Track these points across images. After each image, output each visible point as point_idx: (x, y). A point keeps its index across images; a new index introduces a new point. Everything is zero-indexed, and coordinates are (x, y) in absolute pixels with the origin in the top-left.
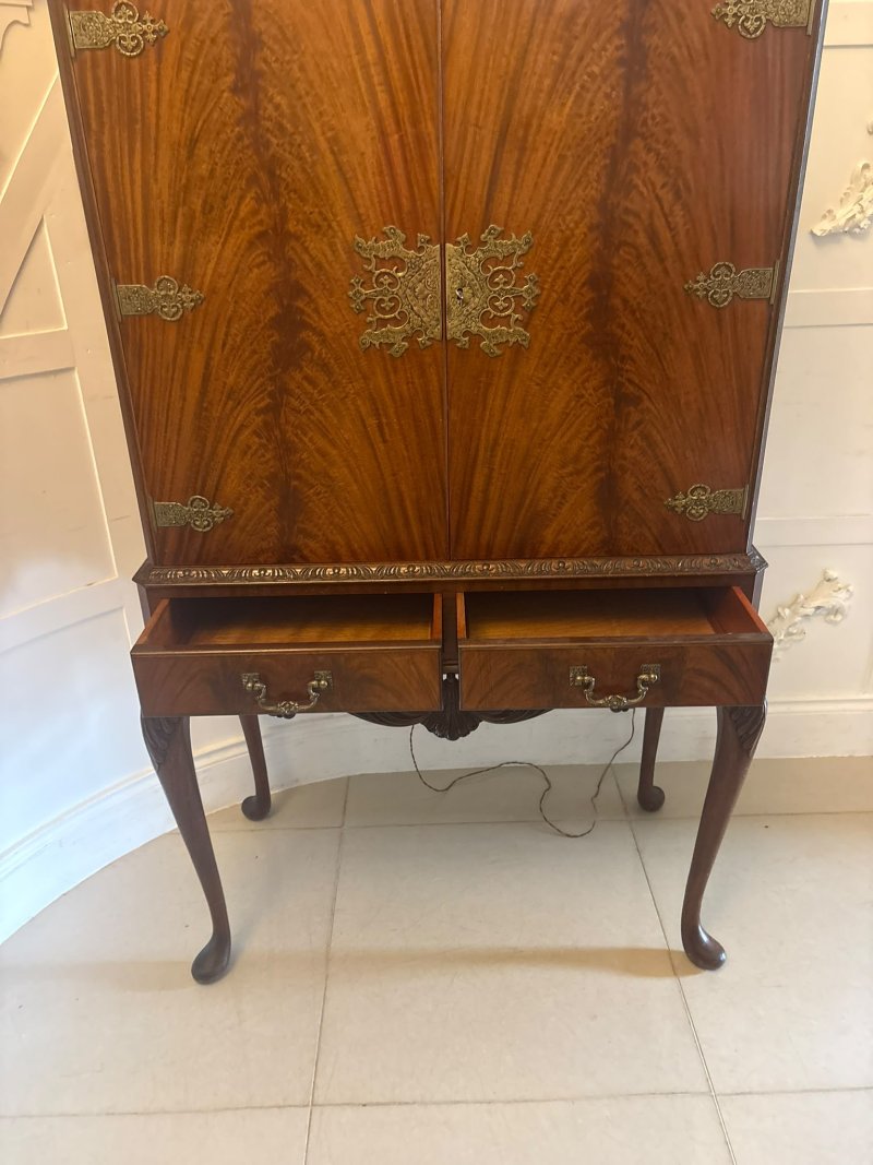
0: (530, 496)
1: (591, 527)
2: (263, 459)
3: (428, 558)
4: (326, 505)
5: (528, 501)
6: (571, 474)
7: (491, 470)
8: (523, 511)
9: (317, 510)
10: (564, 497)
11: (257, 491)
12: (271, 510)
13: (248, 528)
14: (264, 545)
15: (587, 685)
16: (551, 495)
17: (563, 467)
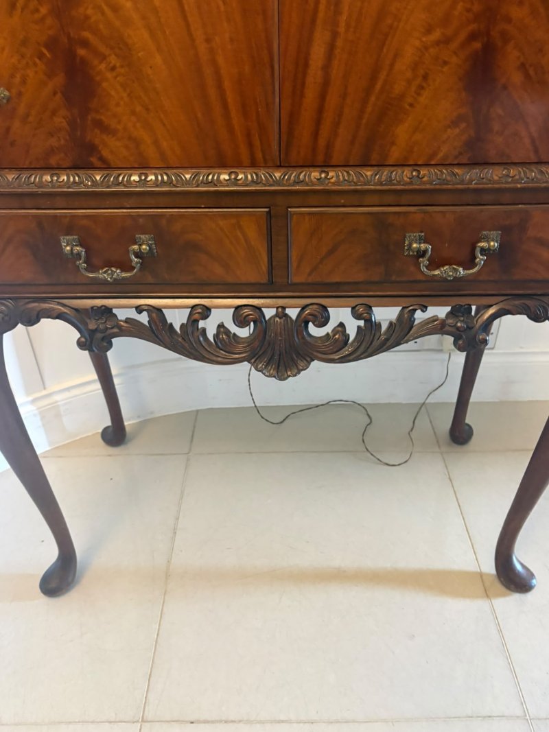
0: (382, 76)
1: (455, 123)
2: (37, 16)
3: (254, 164)
4: (124, 86)
5: (378, 86)
6: (438, 43)
7: (335, 35)
8: (373, 98)
9: (113, 93)
10: (425, 77)
11: (35, 64)
12: (55, 93)
13: (31, 119)
14: (53, 142)
16: (409, 74)
17: (429, 30)
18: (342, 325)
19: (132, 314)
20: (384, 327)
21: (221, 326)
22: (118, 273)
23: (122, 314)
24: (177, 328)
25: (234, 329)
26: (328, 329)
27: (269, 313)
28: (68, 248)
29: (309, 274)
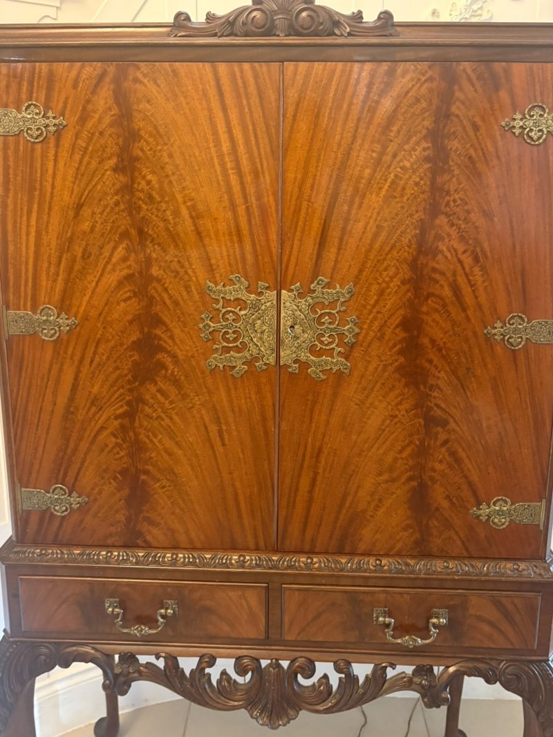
0: (350, 499)
1: (405, 529)
2: (117, 456)
3: (257, 549)
4: (169, 498)
5: (347, 504)
6: (387, 482)
7: (316, 474)
8: (344, 511)
9: (161, 501)
10: (380, 500)
11: (110, 483)
12: (120, 500)
13: (100, 515)
14: (113, 529)
15: (388, 626)
16: (369, 498)
17: (380, 474)
18: (325, 677)
19: (152, 659)
20: (361, 681)
21: (224, 673)
22: (146, 630)
23: (143, 659)
24: (187, 673)
25: (234, 676)
26: (315, 679)
27: (264, 663)
28: (110, 609)
29: (299, 634)
